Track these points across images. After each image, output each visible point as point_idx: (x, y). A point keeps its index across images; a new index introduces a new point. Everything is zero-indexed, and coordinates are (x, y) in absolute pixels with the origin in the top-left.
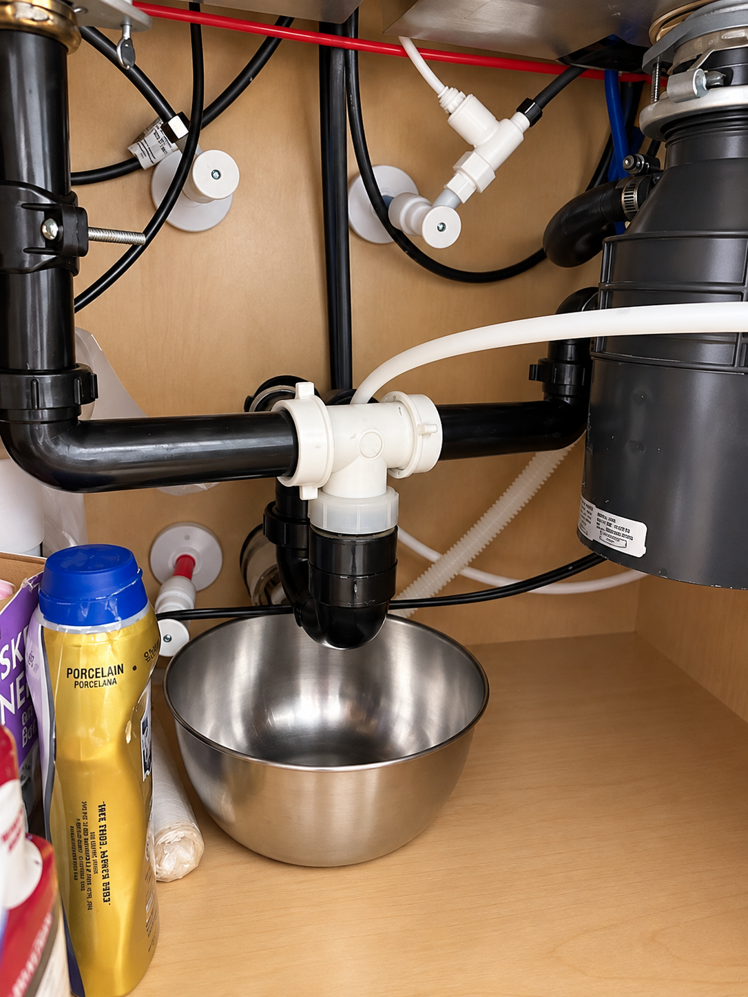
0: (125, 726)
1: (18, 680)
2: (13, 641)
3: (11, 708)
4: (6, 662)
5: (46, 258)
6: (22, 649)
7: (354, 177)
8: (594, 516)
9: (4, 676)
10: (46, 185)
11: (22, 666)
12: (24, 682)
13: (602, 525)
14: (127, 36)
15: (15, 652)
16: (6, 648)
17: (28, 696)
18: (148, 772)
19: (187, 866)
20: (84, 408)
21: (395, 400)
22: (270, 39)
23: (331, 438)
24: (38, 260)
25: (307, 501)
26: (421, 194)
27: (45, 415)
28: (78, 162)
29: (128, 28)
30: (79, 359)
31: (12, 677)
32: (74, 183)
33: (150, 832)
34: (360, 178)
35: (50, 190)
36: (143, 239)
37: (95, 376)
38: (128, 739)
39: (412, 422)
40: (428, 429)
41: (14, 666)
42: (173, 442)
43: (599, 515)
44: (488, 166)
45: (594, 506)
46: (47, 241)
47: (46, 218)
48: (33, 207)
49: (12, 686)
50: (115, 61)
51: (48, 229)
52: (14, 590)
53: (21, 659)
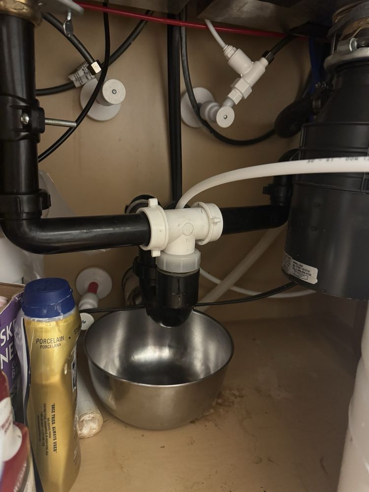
0: (64, 366)
1: (10, 346)
2: (7, 327)
3: (6, 360)
4: (3, 337)
5: (23, 134)
6: (12, 330)
7: (184, 93)
8: (292, 263)
9: (2, 345)
10: (23, 95)
11: (12, 339)
12: (13, 347)
13: (296, 268)
14: (69, 18)
15: (8, 332)
16: (4, 330)
17: (15, 353)
18: (75, 388)
19: (95, 431)
20: (44, 212)
21: (199, 206)
22: (142, 21)
23: (167, 227)
24: (19, 135)
25: (155, 257)
26: (216, 101)
27: (24, 216)
28: (40, 83)
29: (70, 14)
30: (41, 187)
31: (6, 345)
32: (38, 95)
33: (77, 416)
34: (187, 94)
35: (25, 97)
36: (75, 124)
37: (50, 195)
38: (66, 372)
39: (208, 217)
40: (216, 220)
41: (8, 339)
42: (89, 229)
43: (294, 262)
44: (249, 85)
45: (291, 258)
46: (24, 125)
47: (23, 112)
48: (16, 107)
49: (7, 349)
50: (61, 31)
51: (24, 119)
52: (8, 301)
53: (11, 335)
